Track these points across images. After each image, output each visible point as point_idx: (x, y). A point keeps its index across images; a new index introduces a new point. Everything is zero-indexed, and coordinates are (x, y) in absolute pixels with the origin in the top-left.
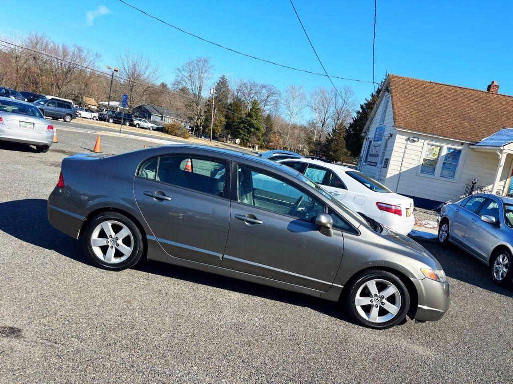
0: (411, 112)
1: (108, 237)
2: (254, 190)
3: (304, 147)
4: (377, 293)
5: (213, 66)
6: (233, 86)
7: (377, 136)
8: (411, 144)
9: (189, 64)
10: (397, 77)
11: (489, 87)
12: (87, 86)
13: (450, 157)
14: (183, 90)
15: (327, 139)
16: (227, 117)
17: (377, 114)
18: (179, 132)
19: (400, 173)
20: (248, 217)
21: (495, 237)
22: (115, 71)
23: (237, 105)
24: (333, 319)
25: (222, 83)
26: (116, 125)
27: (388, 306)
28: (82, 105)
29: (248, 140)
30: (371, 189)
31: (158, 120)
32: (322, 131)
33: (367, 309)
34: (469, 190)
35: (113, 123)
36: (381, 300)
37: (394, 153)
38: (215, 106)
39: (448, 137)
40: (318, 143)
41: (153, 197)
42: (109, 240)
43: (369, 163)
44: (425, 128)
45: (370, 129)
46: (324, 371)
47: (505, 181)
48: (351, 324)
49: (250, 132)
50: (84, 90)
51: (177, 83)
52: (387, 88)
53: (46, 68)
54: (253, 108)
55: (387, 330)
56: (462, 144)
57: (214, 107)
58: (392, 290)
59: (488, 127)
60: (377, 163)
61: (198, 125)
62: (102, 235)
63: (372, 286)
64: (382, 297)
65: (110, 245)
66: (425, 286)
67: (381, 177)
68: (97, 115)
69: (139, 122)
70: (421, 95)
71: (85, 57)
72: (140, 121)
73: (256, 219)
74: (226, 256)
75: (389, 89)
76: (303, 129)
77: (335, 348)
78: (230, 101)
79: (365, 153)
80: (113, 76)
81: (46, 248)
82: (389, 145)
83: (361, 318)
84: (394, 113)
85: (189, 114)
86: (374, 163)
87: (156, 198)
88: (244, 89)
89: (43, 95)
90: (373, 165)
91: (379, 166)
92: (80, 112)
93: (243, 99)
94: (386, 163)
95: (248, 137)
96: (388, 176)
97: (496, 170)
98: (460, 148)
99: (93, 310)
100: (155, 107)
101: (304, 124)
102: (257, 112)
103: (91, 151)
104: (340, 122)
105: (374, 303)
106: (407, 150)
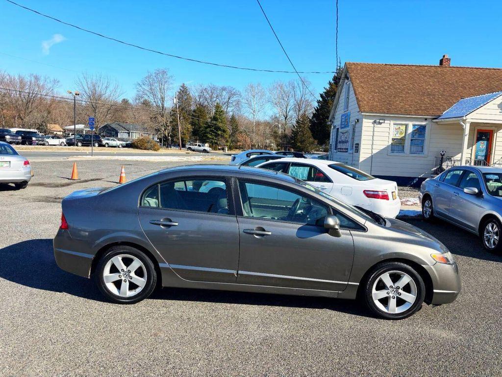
0: (373, 96)
1: (120, 271)
2: (250, 198)
3: (271, 141)
4: (392, 284)
5: (172, 77)
6: (194, 93)
7: (343, 123)
8: (379, 126)
9: (149, 77)
10: (354, 64)
11: (441, 62)
12: (49, 113)
13: (416, 133)
14: (146, 103)
15: (293, 131)
16: (193, 124)
17: (340, 102)
18: (148, 145)
19: (372, 156)
20: (257, 230)
21: (481, 207)
22: (76, 94)
23: (201, 111)
24: (353, 316)
25: (183, 91)
26: (85, 148)
27: (405, 296)
28: (47, 133)
29: (216, 143)
30: (354, 177)
31: (125, 136)
32: (286, 124)
33: (385, 301)
34: (439, 162)
35: (82, 146)
36: (397, 291)
37: (363, 137)
38: (180, 114)
39: (412, 115)
40: (285, 136)
41: (159, 225)
42: (121, 274)
43: (340, 150)
44: (389, 109)
45: (336, 117)
46: (363, 374)
47: (471, 148)
48: (372, 319)
49: (217, 135)
50: (47, 117)
51: (139, 97)
52: (346, 75)
53: (5, 101)
54: (217, 111)
55: (407, 319)
56: (426, 119)
57: (178, 115)
58: (406, 279)
59: (446, 100)
60: (347, 149)
61: (165, 135)
62: (114, 270)
63: (386, 278)
64: (398, 288)
65: (123, 278)
66: (437, 271)
67: (354, 162)
68: (64, 140)
69: (107, 142)
70: (379, 78)
71: (43, 85)
72: (108, 140)
73: (264, 230)
74: (240, 272)
75: (348, 76)
76: (267, 124)
77: (365, 347)
78: (193, 108)
79: (334, 140)
80: (75, 100)
81: (57, 291)
82: (356, 130)
83: (380, 311)
84: (357, 99)
85: (155, 126)
86: (345, 149)
87: (164, 225)
88: (205, 94)
89: (8, 128)
90: (344, 150)
91: (350, 151)
92: (47, 140)
93: (206, 103)
94: (357, 148)
95: (216, 139)
96: (361, 159)
97: (462, 139)
98: (424, 123)
99: (124, 350)
100: (121, 124)
101: (268, 119)
102: (221, 115)
103: (68, 179)
104: (301, 112)
105: (391, 295)
106: (375, 133)
